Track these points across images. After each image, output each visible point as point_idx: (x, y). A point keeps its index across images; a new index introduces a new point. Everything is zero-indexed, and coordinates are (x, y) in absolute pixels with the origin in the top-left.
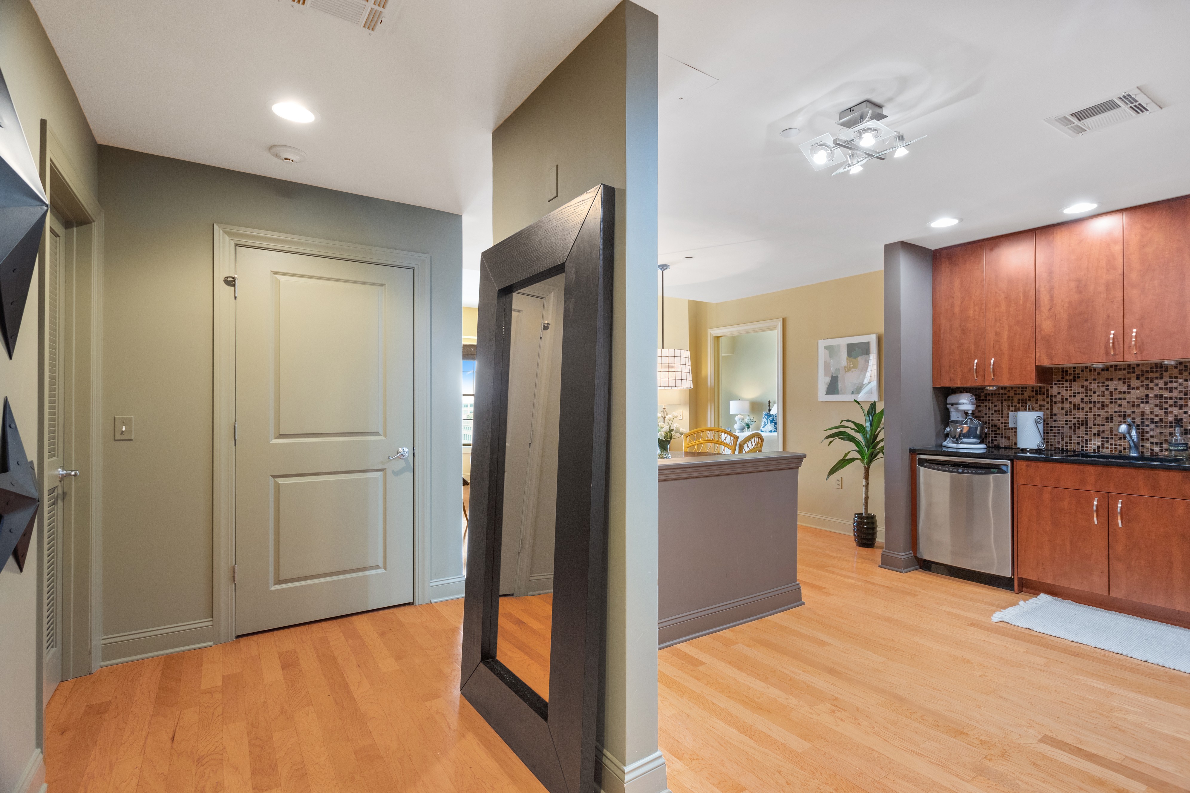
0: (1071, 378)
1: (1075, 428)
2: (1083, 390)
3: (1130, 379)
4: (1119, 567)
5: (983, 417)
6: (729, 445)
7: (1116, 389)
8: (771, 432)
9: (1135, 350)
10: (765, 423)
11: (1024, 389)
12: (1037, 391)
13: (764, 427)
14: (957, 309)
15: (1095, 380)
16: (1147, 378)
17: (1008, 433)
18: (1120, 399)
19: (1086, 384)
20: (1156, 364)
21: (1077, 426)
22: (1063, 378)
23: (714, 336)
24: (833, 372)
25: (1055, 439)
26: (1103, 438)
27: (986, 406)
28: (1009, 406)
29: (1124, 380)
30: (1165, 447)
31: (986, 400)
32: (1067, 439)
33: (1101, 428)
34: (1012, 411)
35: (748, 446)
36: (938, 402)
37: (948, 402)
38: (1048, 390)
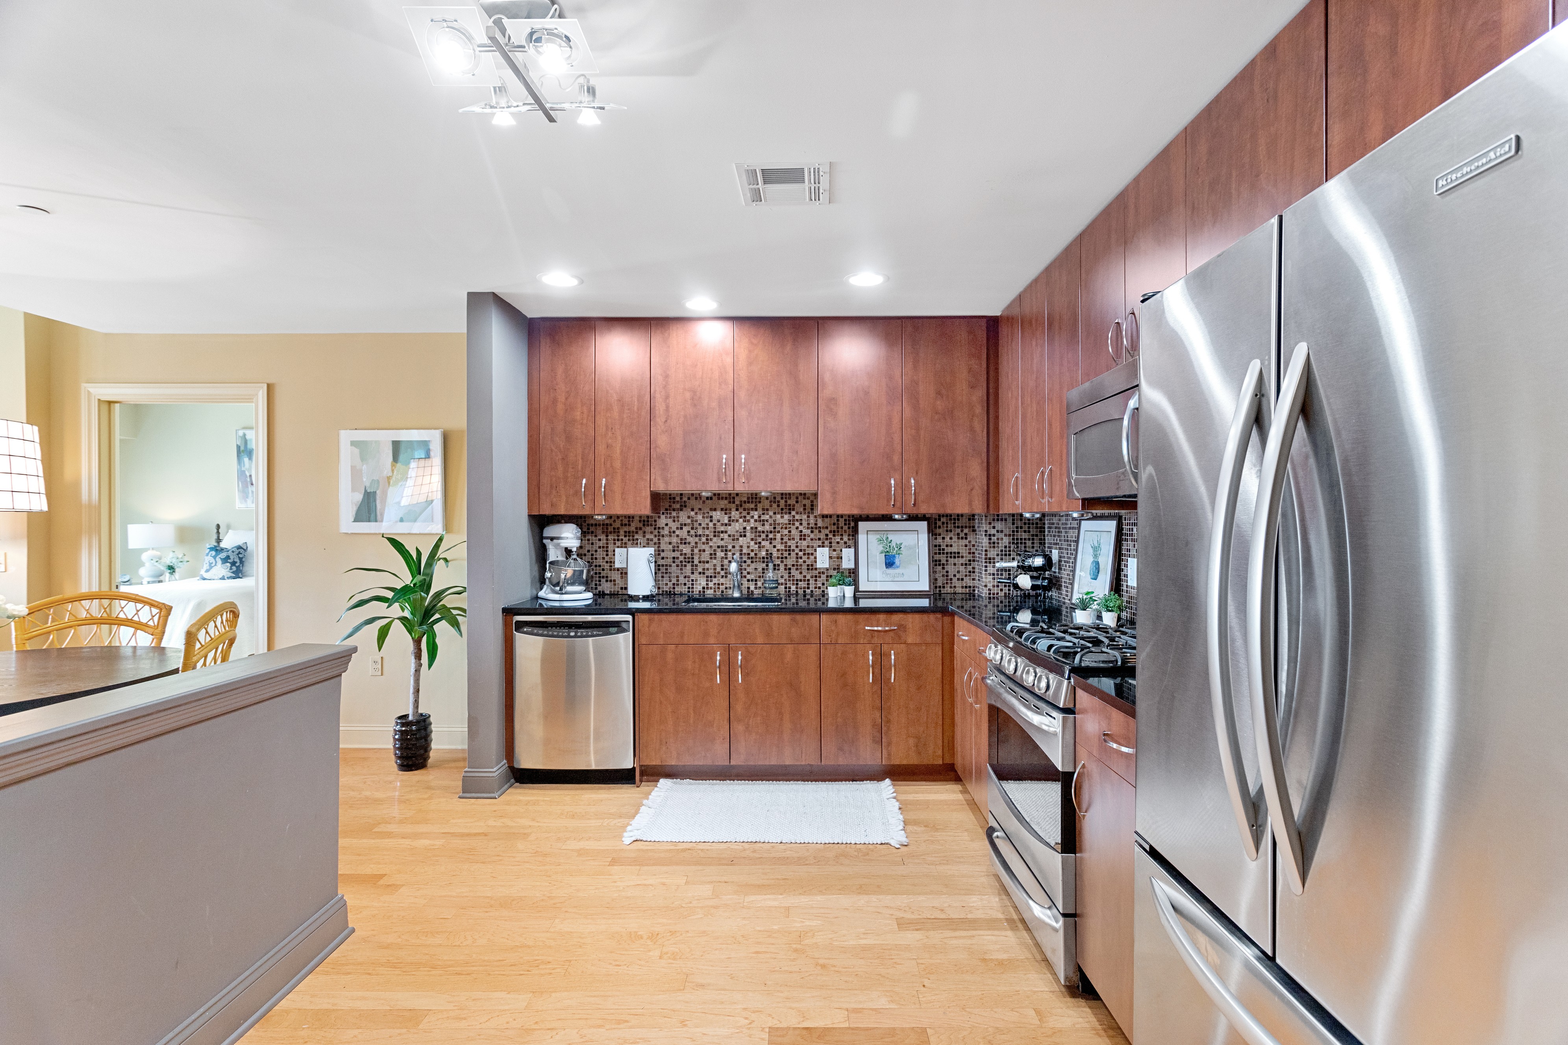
0: (678, 506)
1: (681, 566)
2: (689, 521)
3: (730, 510)
4: (739, 728)
5: (585, 555)
6: (146, 625)
7: (719, 521)
8: (223, 578)
9: (743, 478)
10: (211, 564)
11: (630, 518)
12: (646, 521)
13: (207, 571)
14: (560, 407)
15: (700, 509)
16: (745, 510)
17: (615, 576)
18: (722, 532)
19: (692, 513)
20: (752, 494)
21: (684, 563)
22: (670, 506)
23: (99, 400)
24: (368, 484)
25: (662, 581)
26: (707, 577)
27: (589, 540)
28: (614, 540)
29: (725, 510)
30: (759, 584)
31: (588, 533)
32: (674, 580)
33: (707, 566)
34: (618, 547)
35: (207, 632)
36: (533, 536)
37: (545, 535)
38: (655, 521)
